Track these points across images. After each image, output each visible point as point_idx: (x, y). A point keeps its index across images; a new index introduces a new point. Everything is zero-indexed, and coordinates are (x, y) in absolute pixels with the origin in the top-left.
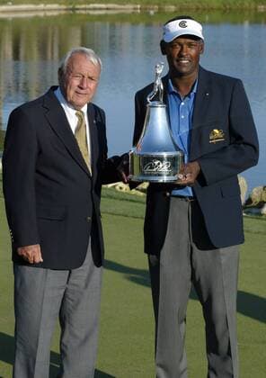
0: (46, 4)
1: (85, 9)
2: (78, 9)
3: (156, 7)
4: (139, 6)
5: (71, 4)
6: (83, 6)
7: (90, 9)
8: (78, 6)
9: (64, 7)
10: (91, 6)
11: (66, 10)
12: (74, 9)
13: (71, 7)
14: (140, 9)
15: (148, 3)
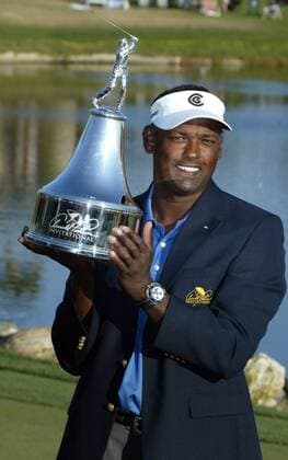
0: (16, 52)
1: (84, 63)
2: (72, 63)
3: (208, 61)
4: (178, 60)
5: (60, 53)
6: (81, 58)
7: (92, 63)
8: (73, 58)
9: (47, 58)
10: (96, 57)
11: (51, 63)
12: (65, 63)
13: (61, 58)
14: (182, 64)
15: (195, 55)
